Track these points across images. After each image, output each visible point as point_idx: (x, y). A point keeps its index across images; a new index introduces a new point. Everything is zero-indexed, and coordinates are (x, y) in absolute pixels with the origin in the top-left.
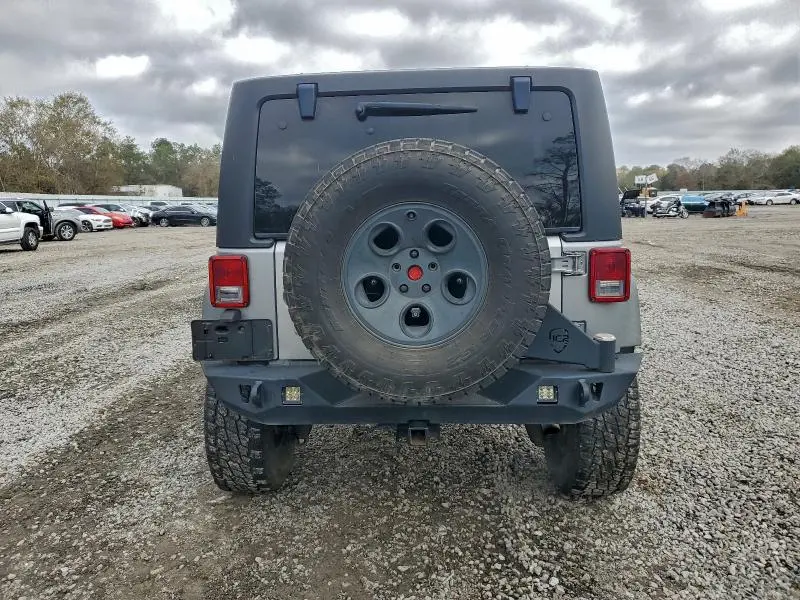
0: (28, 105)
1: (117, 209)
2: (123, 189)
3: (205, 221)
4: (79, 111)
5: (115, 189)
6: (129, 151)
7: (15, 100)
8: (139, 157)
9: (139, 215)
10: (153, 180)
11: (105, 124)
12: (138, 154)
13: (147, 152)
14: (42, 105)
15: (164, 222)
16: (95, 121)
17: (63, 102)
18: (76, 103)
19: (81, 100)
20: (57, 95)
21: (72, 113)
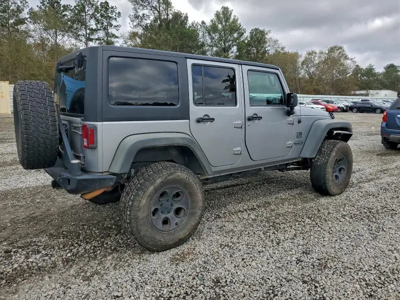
0: (316, 53)
1: (332, 102)
2: (357, 92)
3: (379, 111)
4: (340, 53)
5: (353, 92)
6: (370, 71)
7: (311, 51)
8: (375, 75)
9: (343, 106)
10: (381, 87)
11: (352, 59)
12: (375, 73)
13: (380, 72)
14: (322, 53)
15: (355, 110)
16: (346, 58)
17: (332, 50)
18: (338, 50)
19: (340, 48)
20: (329, 47)
21: (336, 54)
